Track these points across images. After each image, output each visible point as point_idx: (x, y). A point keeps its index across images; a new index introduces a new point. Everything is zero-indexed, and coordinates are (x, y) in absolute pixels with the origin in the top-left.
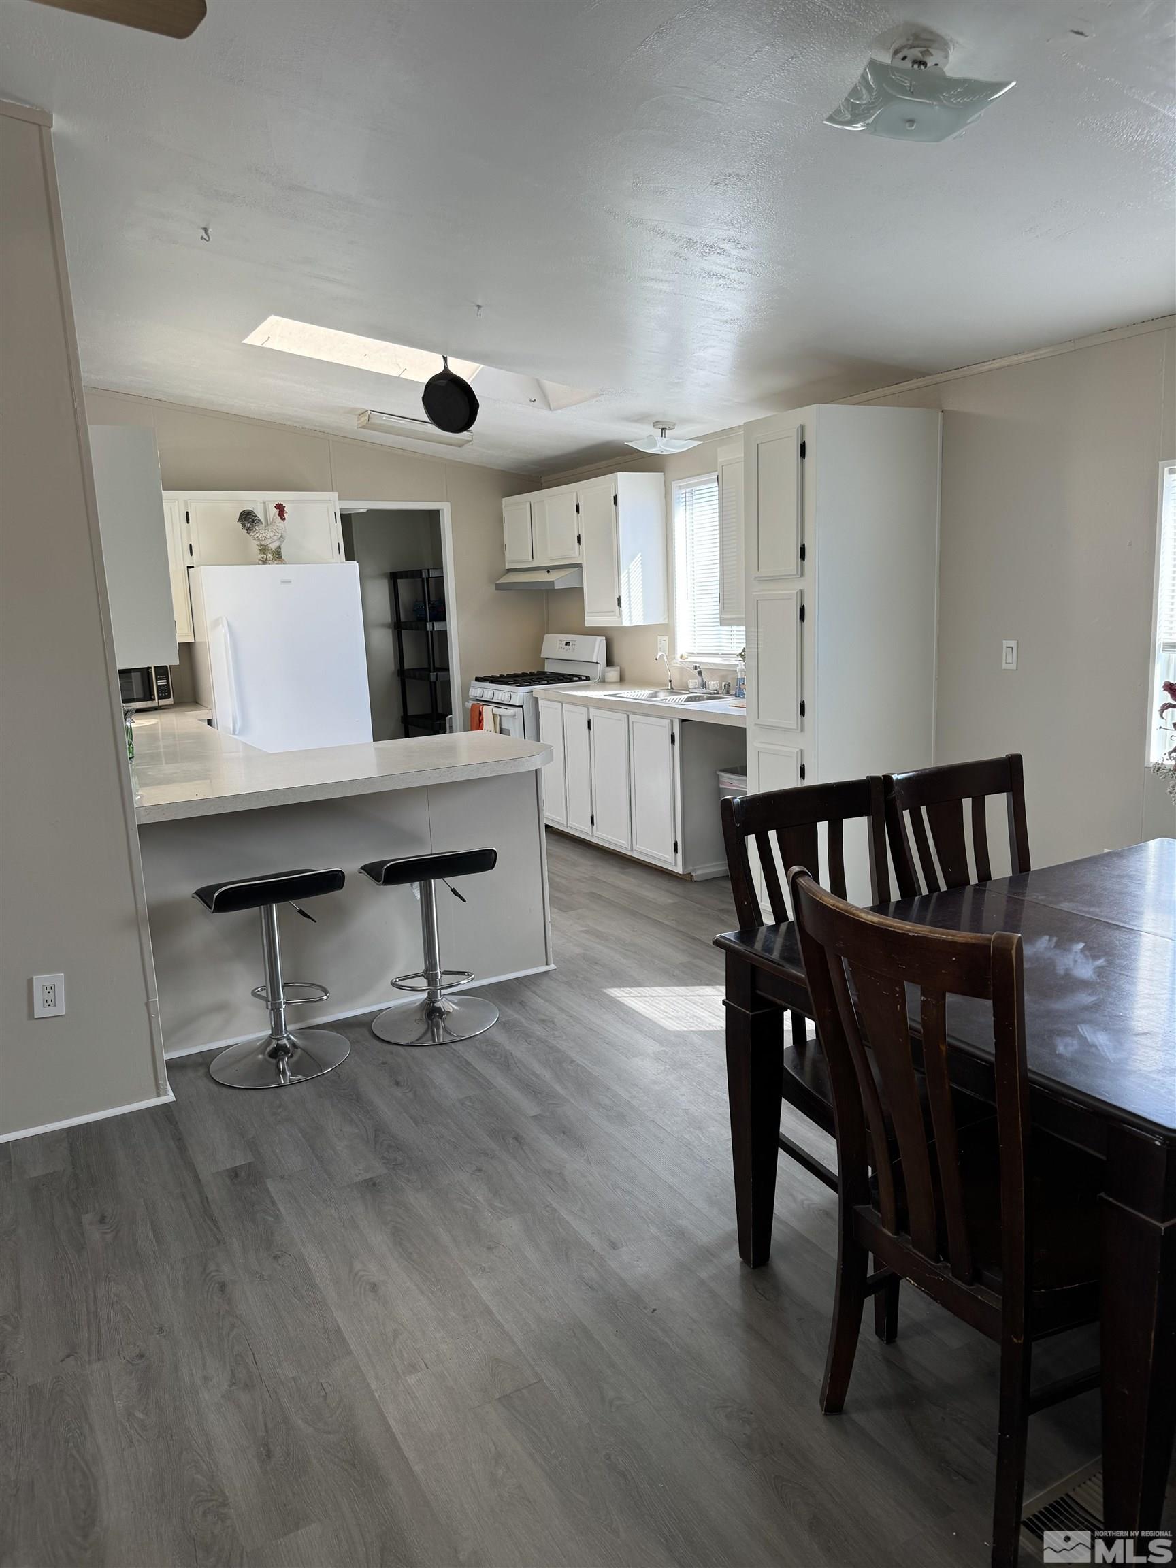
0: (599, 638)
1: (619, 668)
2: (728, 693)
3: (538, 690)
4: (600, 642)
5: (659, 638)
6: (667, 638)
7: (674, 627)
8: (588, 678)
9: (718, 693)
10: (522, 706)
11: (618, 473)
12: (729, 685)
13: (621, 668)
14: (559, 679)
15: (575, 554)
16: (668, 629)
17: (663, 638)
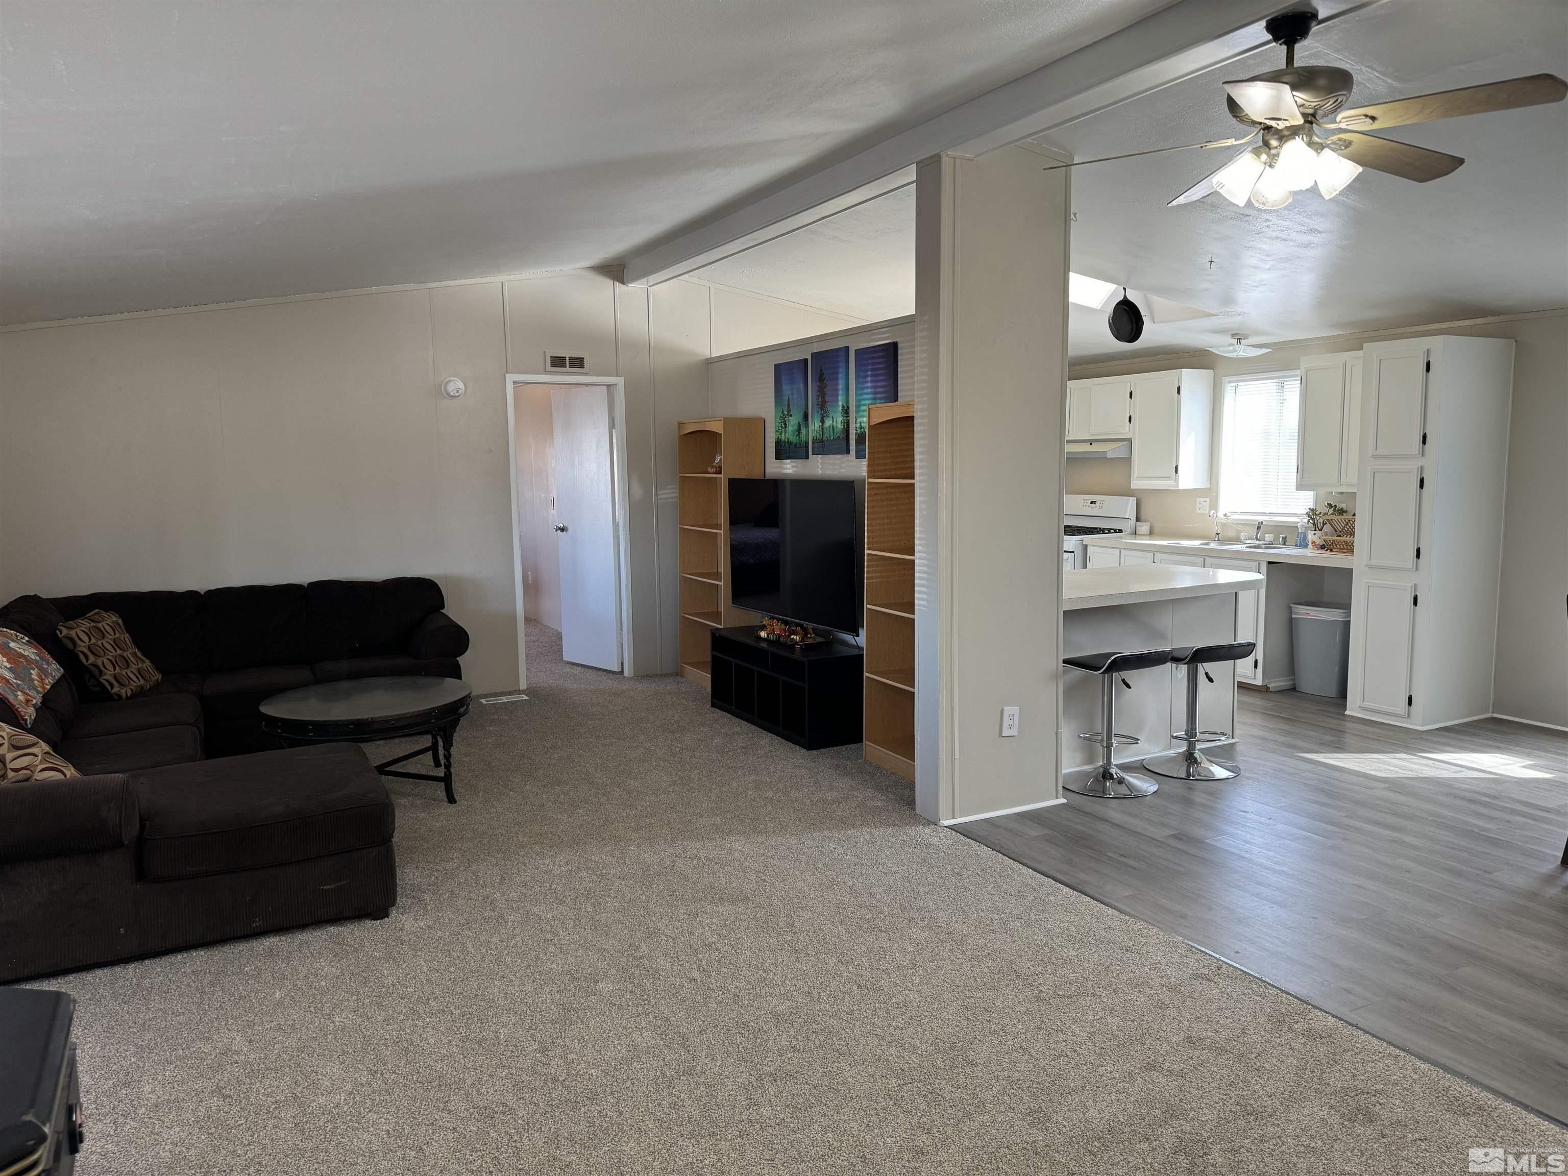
0: (1131, 499)
1: (1149, 523)
2: (1285, 544)
3: (1087, 539)
4: (1132, 501)
5: (1198, 499)
6: (1208, 500)
7: (1217, 492)
8: (1120, 531)
9: (1272, 544)
10: (1073, 552)
11: (1183, 369)
12: (1286, 538)
13: (1151, 524)
14: (1089, 532)
15: (1125, 431)
16: (1211, 492)
17: (1202, 499)
